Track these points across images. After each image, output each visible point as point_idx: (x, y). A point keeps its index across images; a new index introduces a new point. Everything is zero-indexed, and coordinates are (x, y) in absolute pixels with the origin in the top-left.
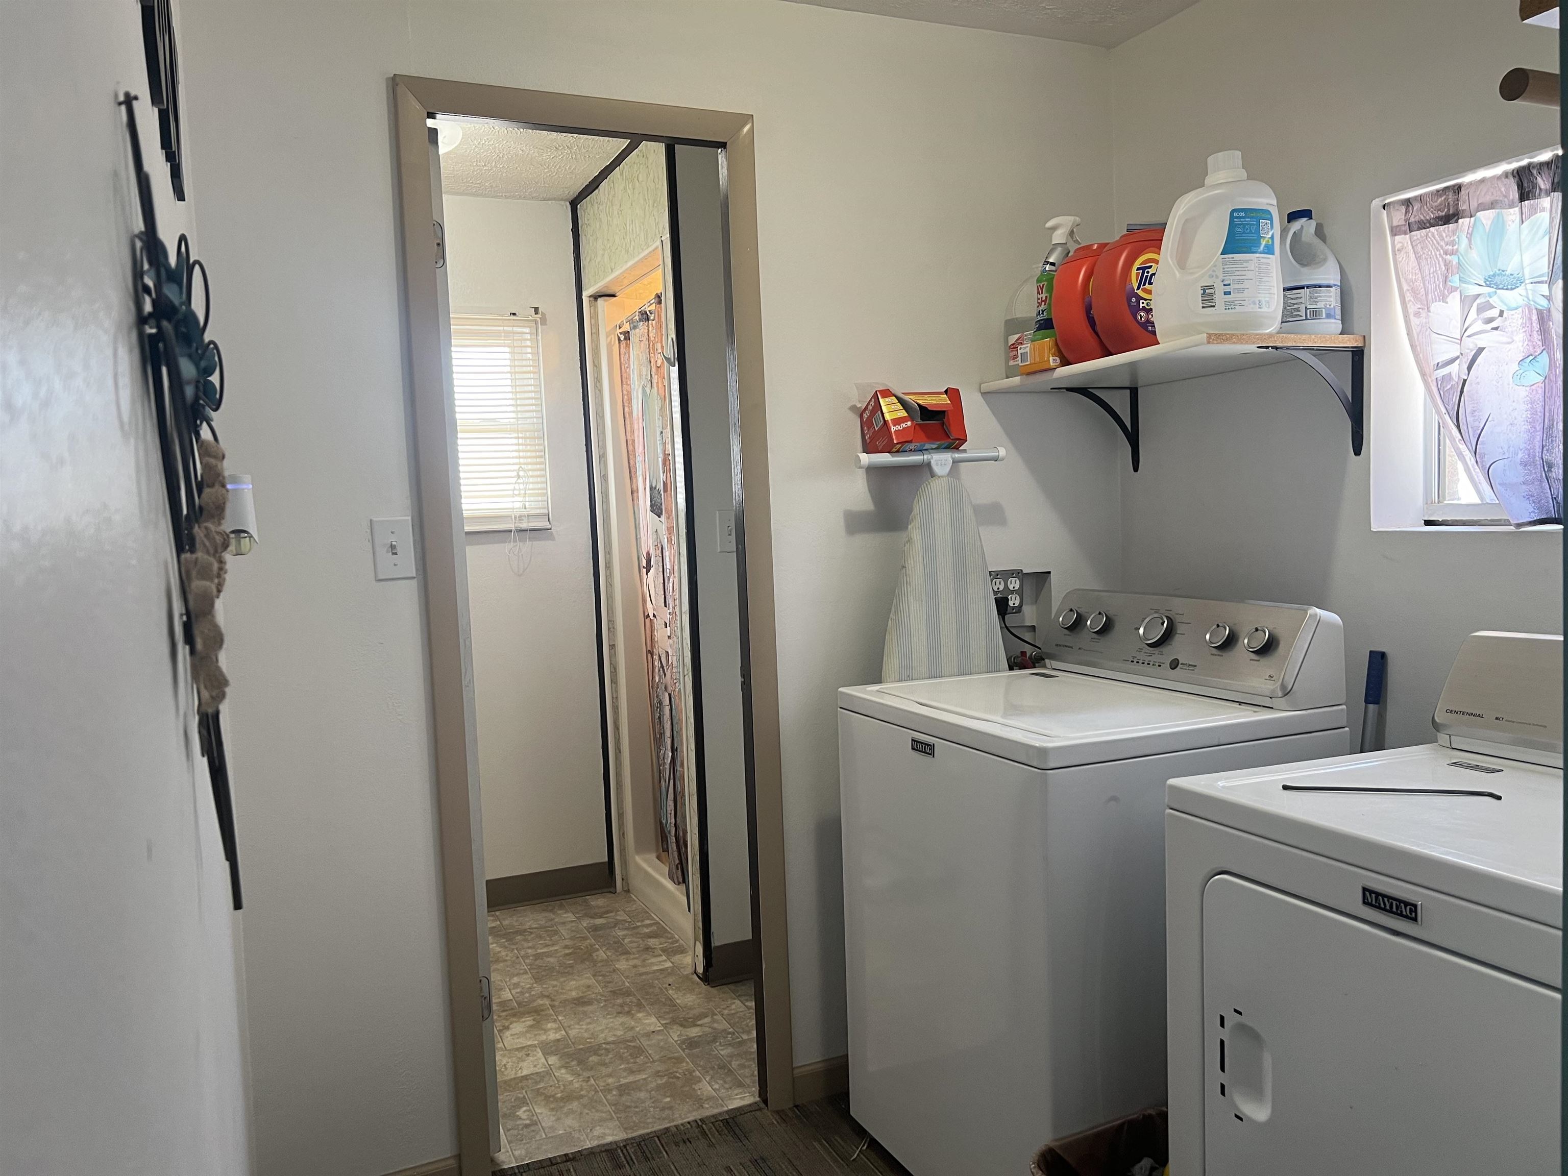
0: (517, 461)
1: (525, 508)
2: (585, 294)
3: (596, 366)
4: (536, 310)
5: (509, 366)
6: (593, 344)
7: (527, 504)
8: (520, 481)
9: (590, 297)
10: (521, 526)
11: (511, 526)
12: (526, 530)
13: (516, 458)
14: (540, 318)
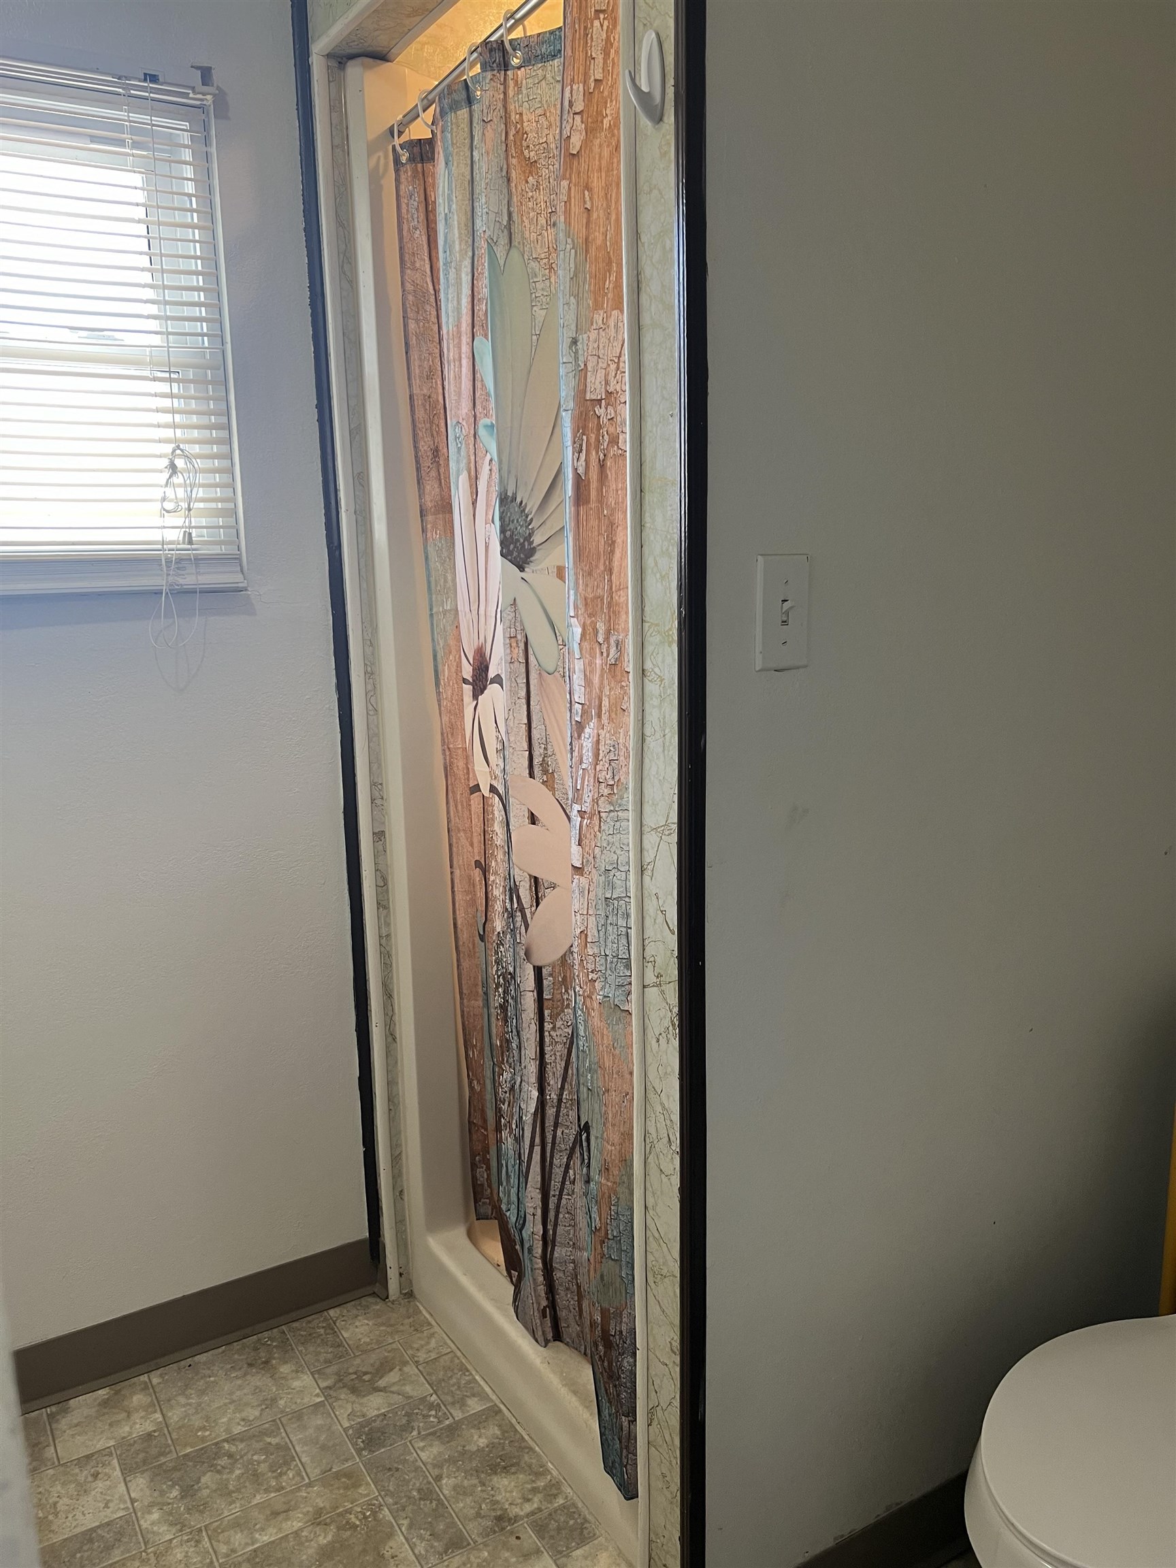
0: (169, 433)
1: (190, 542)
2: (319, 48)
3: (343, 226)
4: (206, 75)
5: (143, 205)
6: (336, 172)
7: (194, 532)
8: (179, 479)
9: (329, 56)
10: (181, 581)
11: (157, 581)
12: (193, 592)
13: (167, 426)
14: (214, 95)
